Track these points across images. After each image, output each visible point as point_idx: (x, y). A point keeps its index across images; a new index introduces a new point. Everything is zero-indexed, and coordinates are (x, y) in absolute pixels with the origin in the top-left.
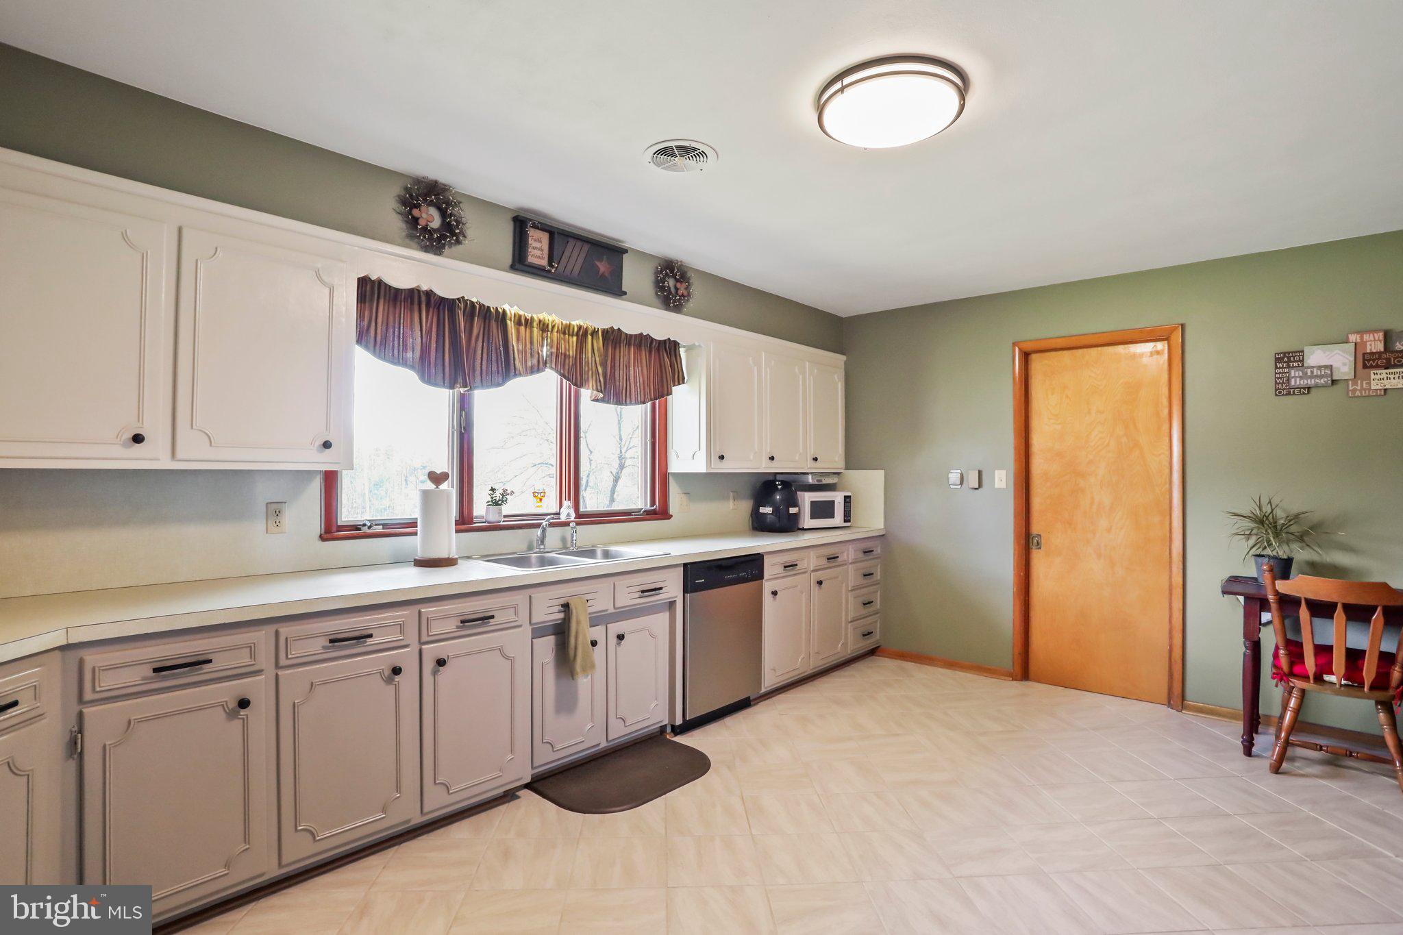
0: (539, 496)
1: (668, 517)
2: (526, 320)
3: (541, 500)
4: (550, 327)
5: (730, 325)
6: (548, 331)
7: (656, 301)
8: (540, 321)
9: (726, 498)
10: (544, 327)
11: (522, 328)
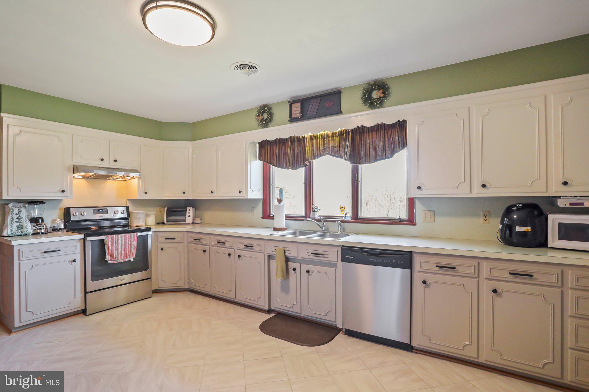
0: (342, 208)
1: (415, 224)
2: (315, 137)
3: (343, 210)
4: (325, 136)
5: (433, 99)
6: (325, 138)
7: (365, 107)
8: (321, 135)
9: (478, 216)
10: (323, 137)
11: (314, 141)
